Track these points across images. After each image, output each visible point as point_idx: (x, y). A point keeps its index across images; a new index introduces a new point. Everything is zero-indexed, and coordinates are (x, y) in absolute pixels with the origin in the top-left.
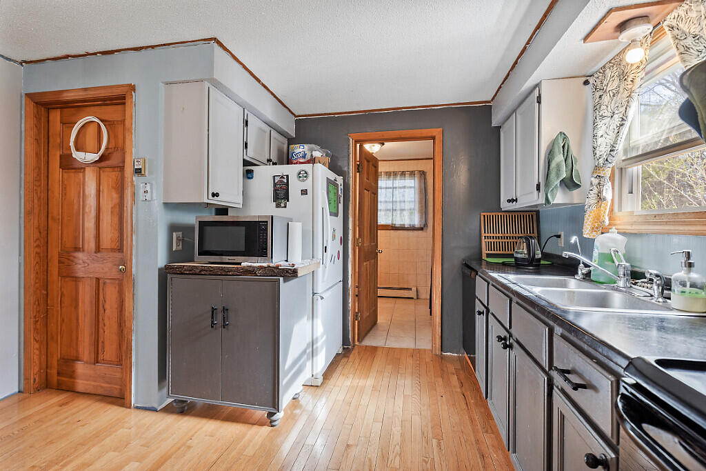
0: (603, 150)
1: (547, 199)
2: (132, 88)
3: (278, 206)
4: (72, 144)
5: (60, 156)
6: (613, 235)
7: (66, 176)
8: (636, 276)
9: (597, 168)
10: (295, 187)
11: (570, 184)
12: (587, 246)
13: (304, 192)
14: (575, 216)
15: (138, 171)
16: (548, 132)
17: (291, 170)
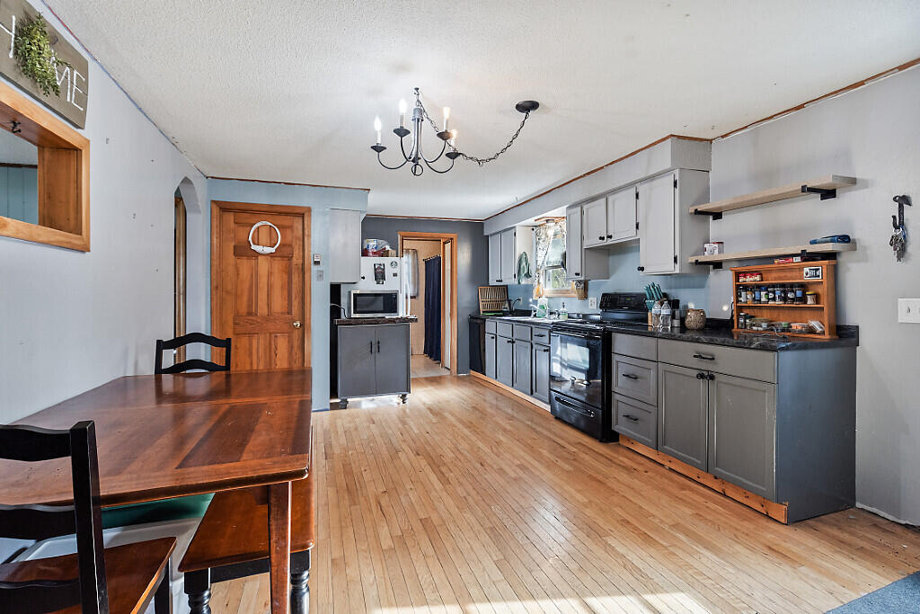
0: (540, 263)
1: (519, 283)
2: (309, 210)
3: (378, 283)
4: (250, 239)
5: (234, 247)
6: (544, 298)
7: (239, 261)
8: (551, 313)
9: (537, 270)
10: (389, 272)
11: (528, 275)
12: (535, 302)
13: (395, 275)
14: (528, 290)
15: (317, 263)
16: (519, 251)
17: (386, 261)
